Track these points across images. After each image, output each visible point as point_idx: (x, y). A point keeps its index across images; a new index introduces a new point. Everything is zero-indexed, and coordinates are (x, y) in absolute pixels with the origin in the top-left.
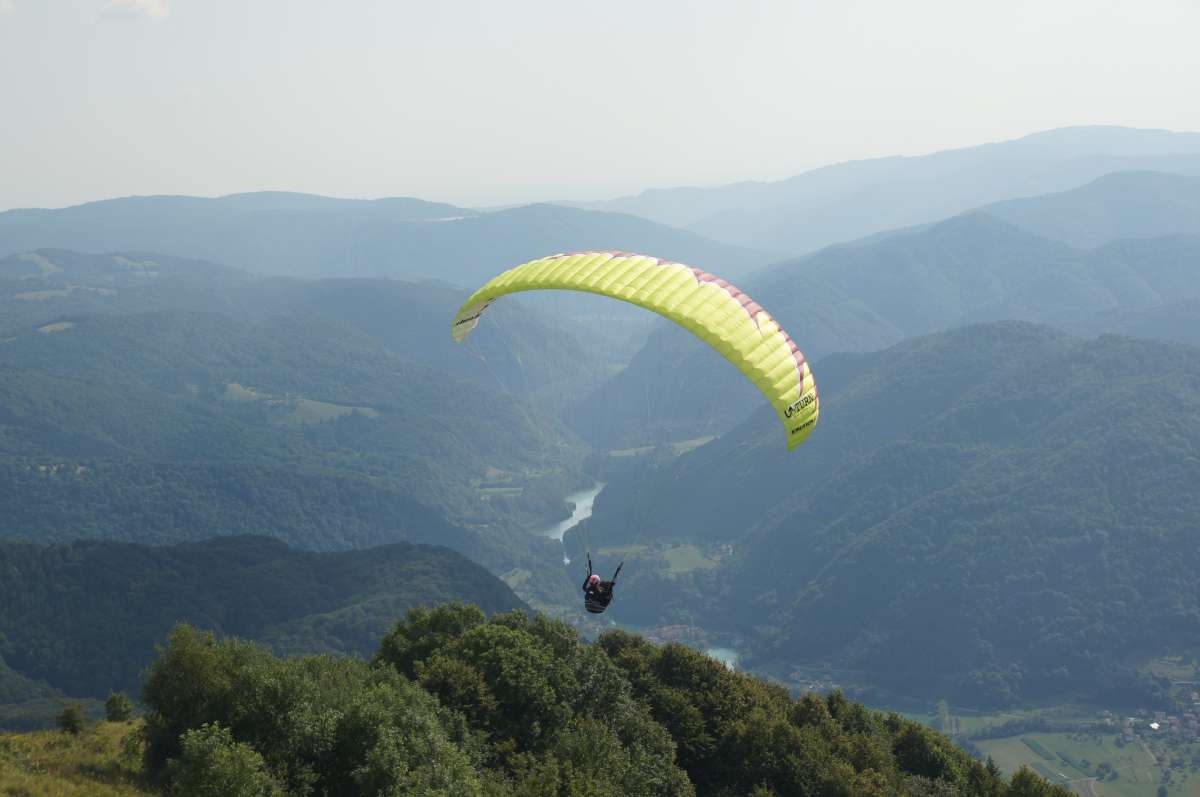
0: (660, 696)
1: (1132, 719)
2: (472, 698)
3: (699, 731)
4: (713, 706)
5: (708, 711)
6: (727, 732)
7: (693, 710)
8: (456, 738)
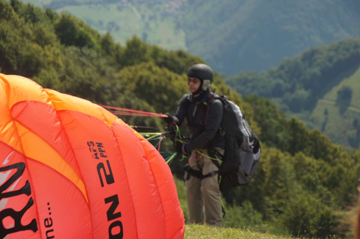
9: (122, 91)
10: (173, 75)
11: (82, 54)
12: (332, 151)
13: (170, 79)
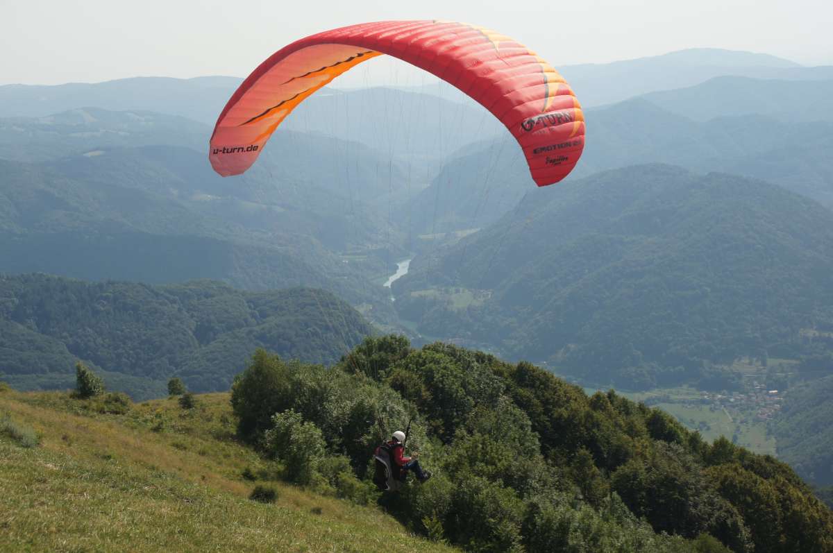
0: (517, 393)
1: (720, 396)
3: (539, 415)
4: (547, 400)
6: (555, 415)
8: (413, 417)
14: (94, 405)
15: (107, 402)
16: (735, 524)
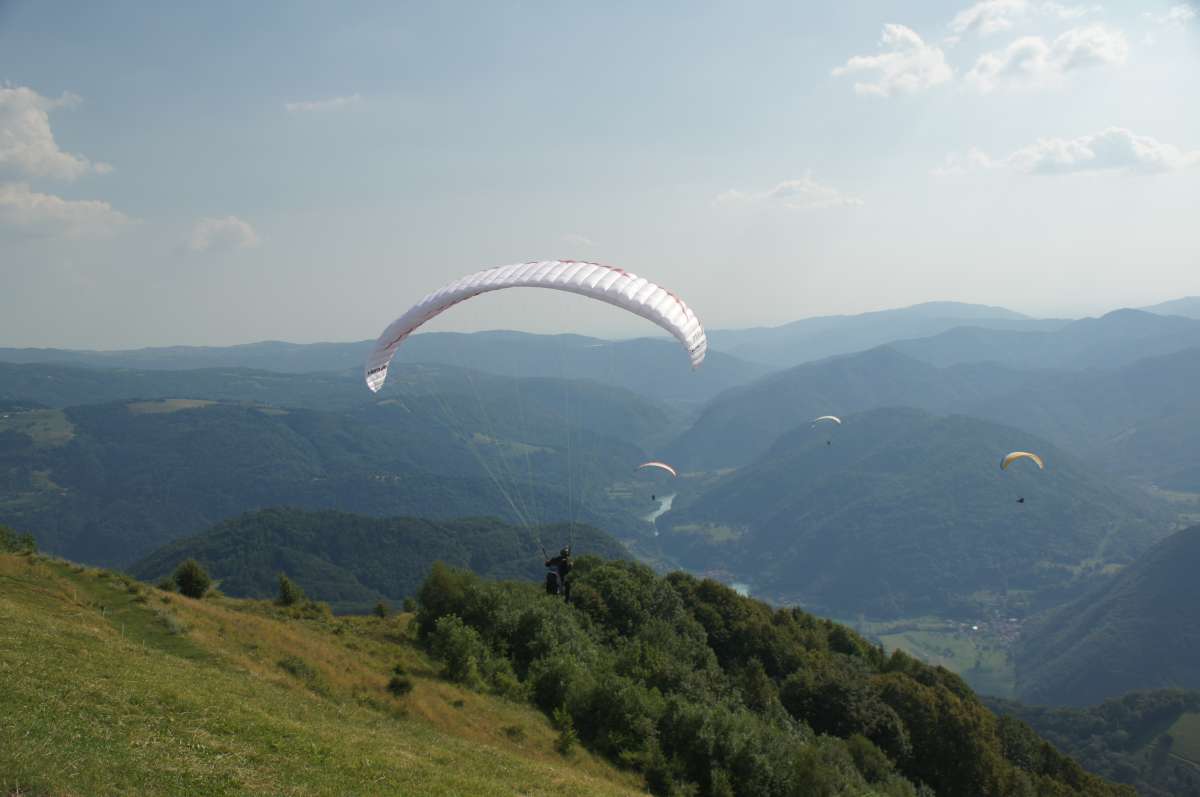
0: (699, 608)
1: (963, 625)
2: (595, 606)
3: (720, 627)
4: (728, 613)
5: (726, 616)
6: (736, 628)
7: (718, 615)
8: (585, 627)
9: (870, 694)
10: (920, 687)
11: (849, 661)
12: (1083, 778)
13: (916, 689)
14: (292, 611)
15: (304, 609)
16: (894, 727)
